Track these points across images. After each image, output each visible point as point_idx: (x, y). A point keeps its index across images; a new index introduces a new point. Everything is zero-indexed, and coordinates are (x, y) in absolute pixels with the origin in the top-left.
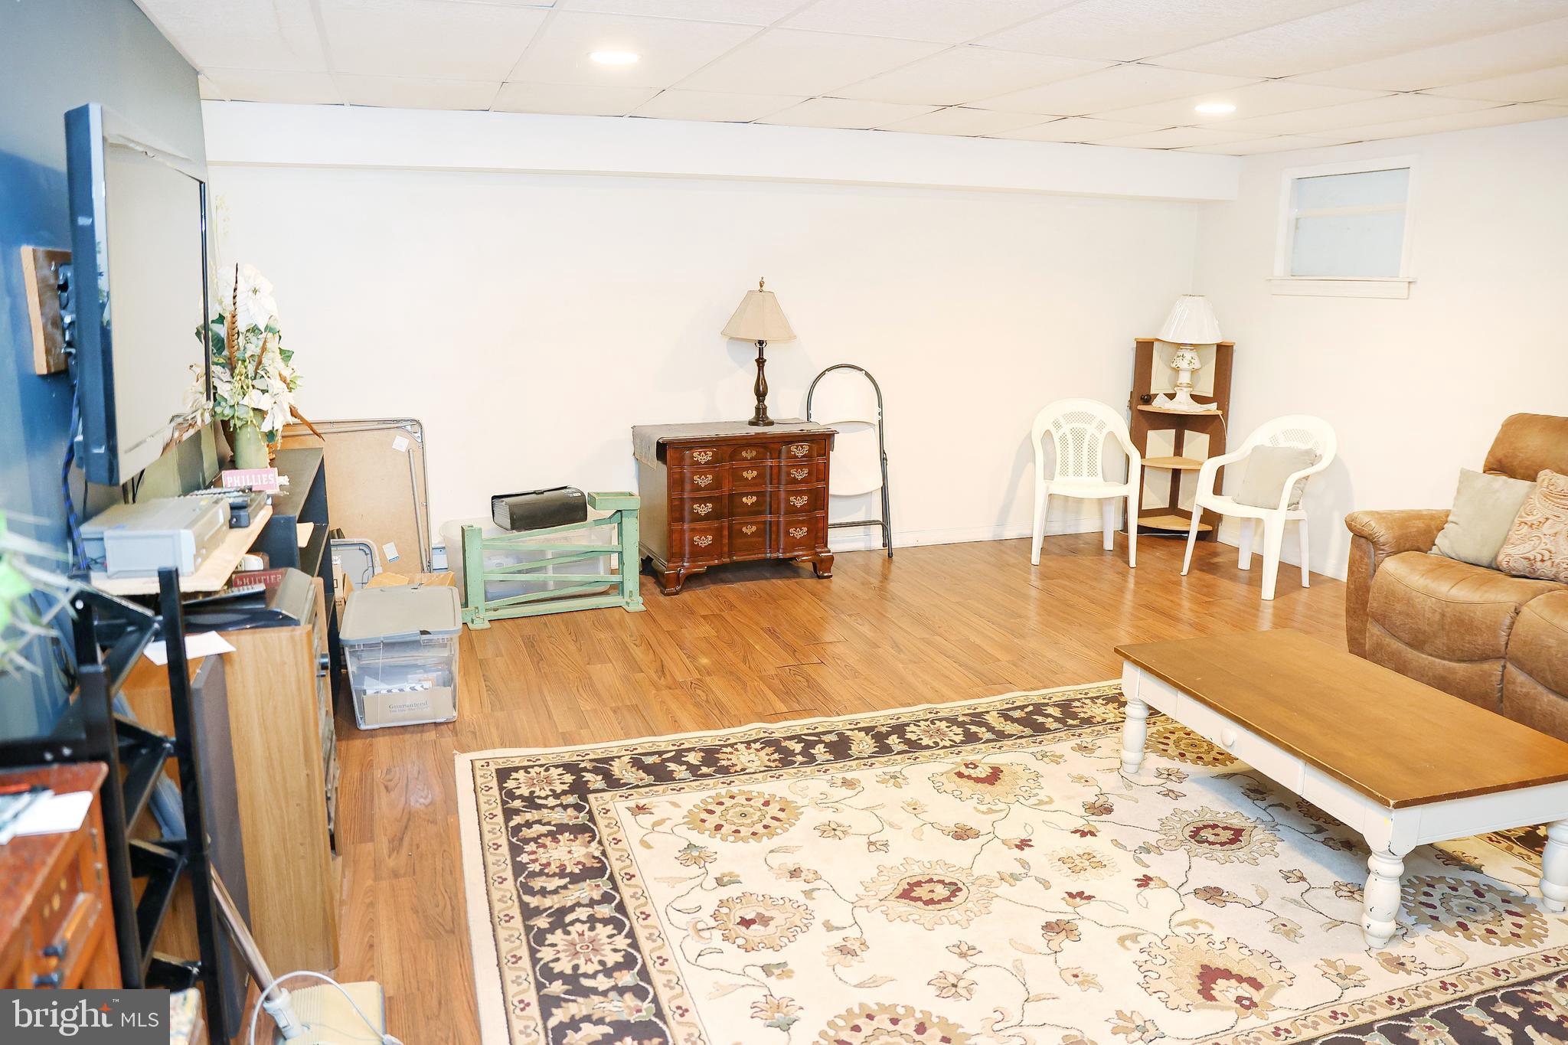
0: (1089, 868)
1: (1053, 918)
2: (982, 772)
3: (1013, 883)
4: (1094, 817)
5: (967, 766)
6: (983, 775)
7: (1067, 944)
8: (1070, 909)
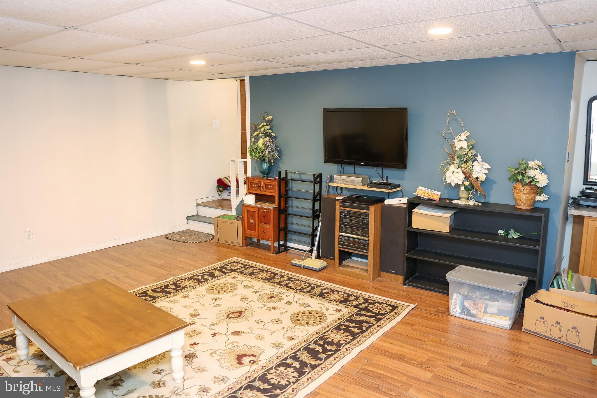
0: (196, 335)
1: (198, 317)
2: (246, 360)
3: (213, 323)
4: (192, 352)
5: (254, 362)
6: (244, 358)
7: (192, 312)
8: (193, 320)
